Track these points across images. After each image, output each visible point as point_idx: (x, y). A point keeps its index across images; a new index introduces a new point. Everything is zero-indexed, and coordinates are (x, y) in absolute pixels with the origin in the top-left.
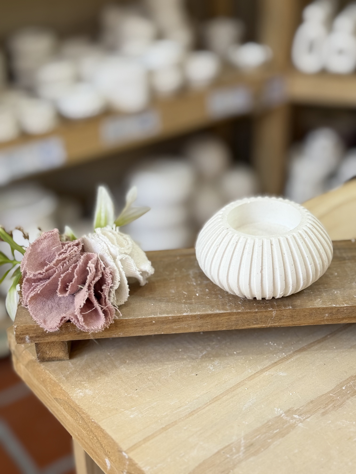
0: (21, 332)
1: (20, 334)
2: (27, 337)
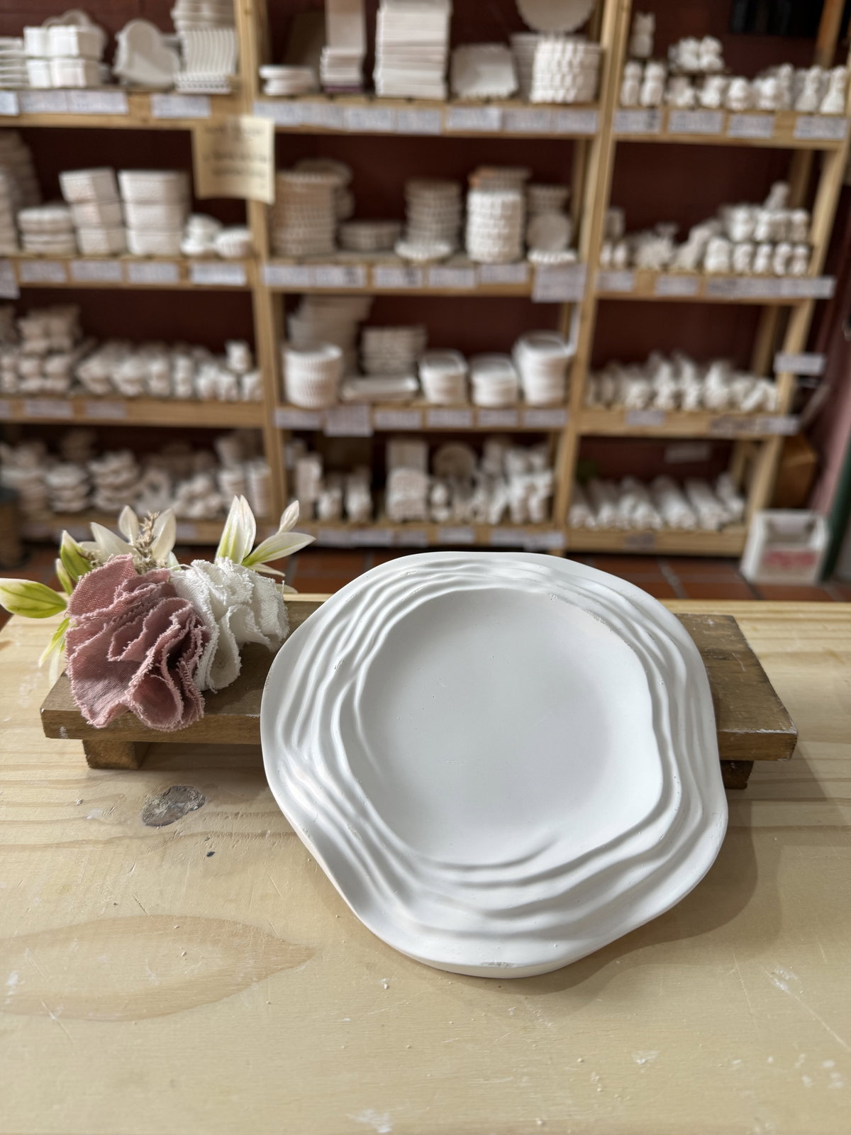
0: (53, 719)
1: (51, 723)
2: (62, 728)
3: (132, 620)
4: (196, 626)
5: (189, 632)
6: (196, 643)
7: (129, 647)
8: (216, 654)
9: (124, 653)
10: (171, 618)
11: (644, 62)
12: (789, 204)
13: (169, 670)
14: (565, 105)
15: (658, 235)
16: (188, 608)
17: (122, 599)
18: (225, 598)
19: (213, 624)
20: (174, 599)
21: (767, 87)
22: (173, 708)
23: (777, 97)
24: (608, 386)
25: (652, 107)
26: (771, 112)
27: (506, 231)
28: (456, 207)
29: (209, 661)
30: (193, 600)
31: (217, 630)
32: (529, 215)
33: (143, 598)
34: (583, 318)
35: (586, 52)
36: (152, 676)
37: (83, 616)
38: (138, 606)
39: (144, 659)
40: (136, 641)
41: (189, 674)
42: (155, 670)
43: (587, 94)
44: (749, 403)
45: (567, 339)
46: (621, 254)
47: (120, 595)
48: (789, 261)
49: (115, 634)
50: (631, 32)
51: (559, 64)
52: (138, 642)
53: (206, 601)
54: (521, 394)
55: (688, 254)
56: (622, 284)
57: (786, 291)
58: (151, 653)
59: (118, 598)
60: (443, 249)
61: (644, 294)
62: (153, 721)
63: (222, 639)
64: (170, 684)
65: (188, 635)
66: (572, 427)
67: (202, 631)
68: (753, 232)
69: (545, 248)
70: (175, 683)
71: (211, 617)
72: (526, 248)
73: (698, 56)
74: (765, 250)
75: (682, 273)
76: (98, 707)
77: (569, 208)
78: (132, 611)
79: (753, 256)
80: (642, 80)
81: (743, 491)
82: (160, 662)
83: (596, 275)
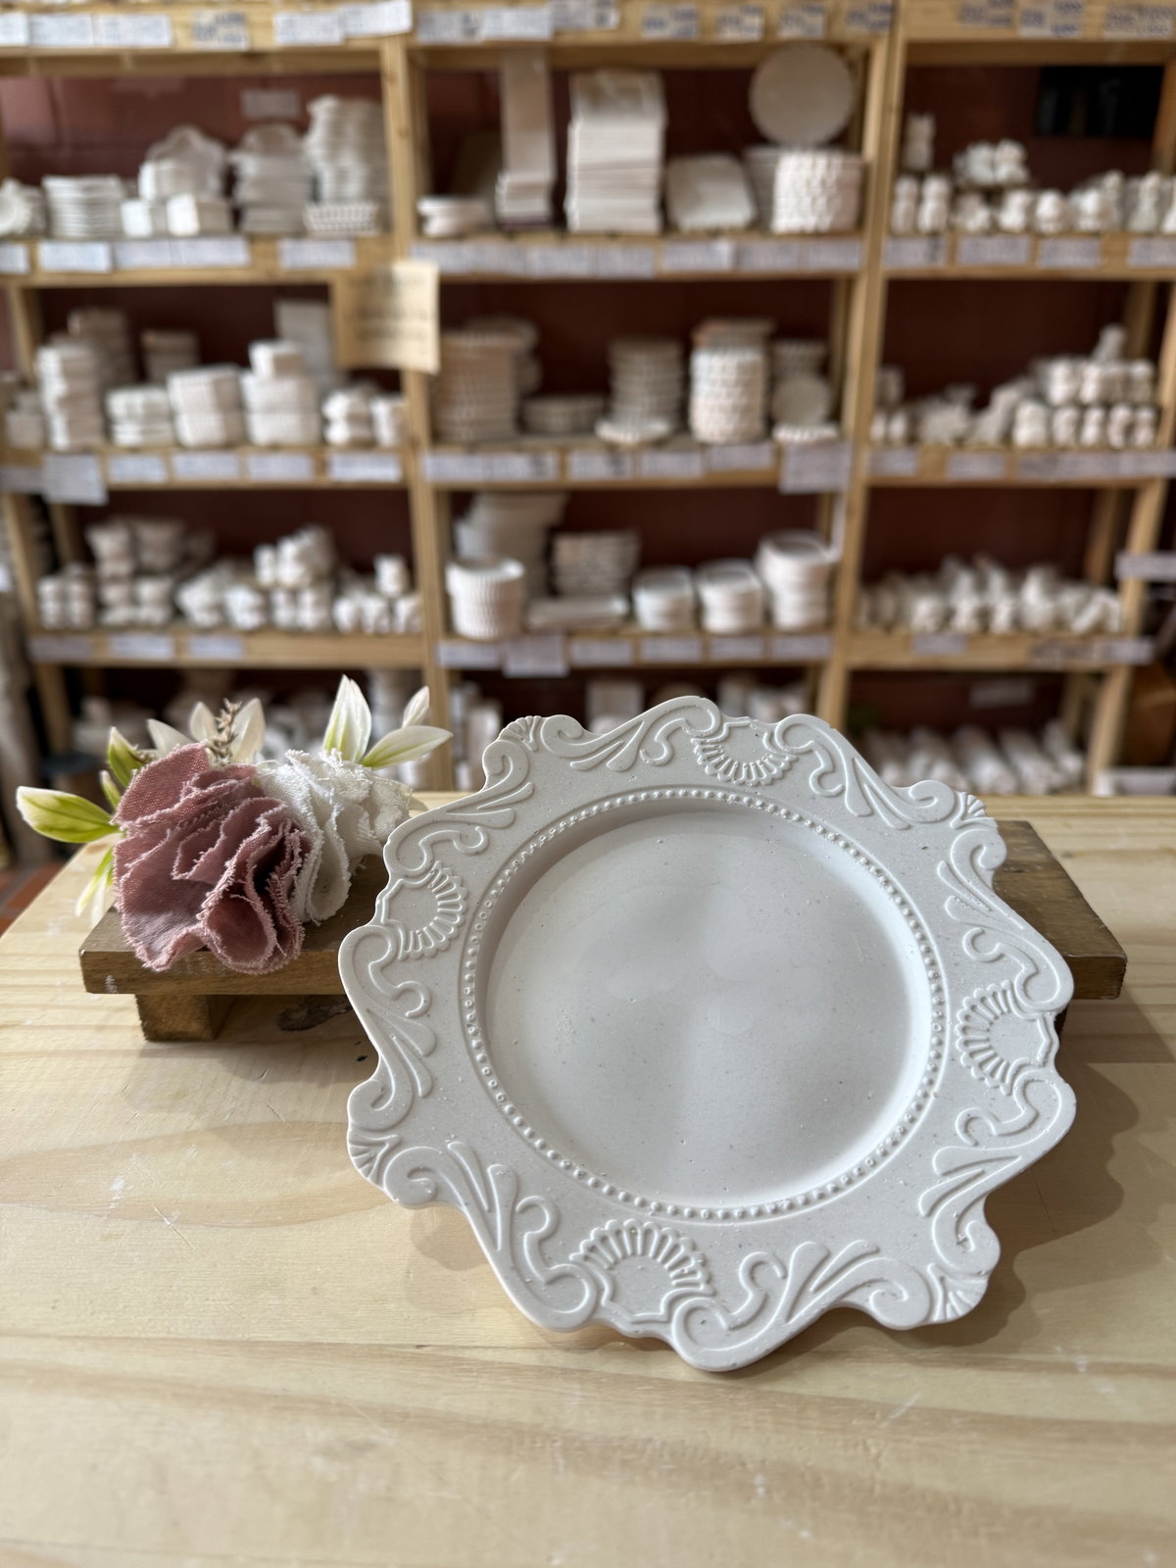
0: (96, 965)
1: (93, 971)
2: (109, 979)
3: (205, 824)
4: (292, 831)
5: (283, 839)
6: (292, 852)
7: (202, 859)
8: (319, 870)
9: (195, 868)
10: (258, 820)
11: (920, 176)
12: (1126, 354)
13: (256, 887)
14: (817, 235)
15: (947, 400)
16: (280, 808)
17: (192, 796)
18: (332, 794)
19: (315, 828)
20: (262, 799)
21: (1089, 202)
22: (262, 940)
23: (1102, 214)
24: (888, 603)
25: (934, 234)
26: (1095, 234)
27: (744, 401)
28: (675, 375)
29: (310, 880)
30: (288, 800)
31: (321, 837)
32: (773, 380)
33: (221, 797)
34: (849, 513)
35: (844, 167)
36: (232, 896)
37: (138, 821)
38: (213, 807)
39: (222, 873)
40: (210, 850)
41: (283, 893)
42: (236, 888)
43: (847, 220)
44: (1083, 622)
45: (827, 540)
46: (899, 427)
47: (189, 791)
48: (1129, 429)
49: (182, 843)
50: (903, 139)
51: (808, 183)
52: (213, 852)
53: (305, 800)
54: (768, 615)
55: (991, 424)
56: (903, 467)
57: (1127, 469)
58: (231, 865)
59: (186, 794)
60: (660, 427)
61: (932, 478)
62: (235, 958)
63: (327, 848)
64: (257, 904)
65: (281, 844)
66: (838, 658)
67: (300, 837)
68: (1078, 391)
69: (796, 422)
70: (264, 905)
71: (312, 820)
72: (770, 422)
73: (993, 165)
74: (1094, 416)
75: (983, 448)
76: (159, 944)
77: (829, 370)
78: (206, 814)
79: (1079, 424)
80: (919, 200)
81: (1081, 744)
82: (244, 879)
83: (865, 456)
